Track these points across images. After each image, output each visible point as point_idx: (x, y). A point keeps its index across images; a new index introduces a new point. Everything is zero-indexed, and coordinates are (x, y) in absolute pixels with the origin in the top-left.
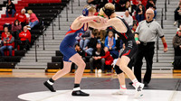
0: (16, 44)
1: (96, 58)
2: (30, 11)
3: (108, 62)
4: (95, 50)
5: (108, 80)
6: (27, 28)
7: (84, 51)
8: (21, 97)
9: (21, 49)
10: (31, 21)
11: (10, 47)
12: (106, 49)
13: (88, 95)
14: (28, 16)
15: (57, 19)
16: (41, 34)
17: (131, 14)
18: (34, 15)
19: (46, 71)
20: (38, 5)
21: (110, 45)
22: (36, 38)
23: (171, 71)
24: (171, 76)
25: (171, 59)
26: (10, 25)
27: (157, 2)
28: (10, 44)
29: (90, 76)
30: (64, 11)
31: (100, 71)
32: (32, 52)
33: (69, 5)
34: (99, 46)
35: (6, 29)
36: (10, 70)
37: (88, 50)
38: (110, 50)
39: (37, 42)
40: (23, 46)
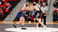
0: (4, 13)
1: (29, 18)
2: (8, 3)
3: (33, 19)
4: (29, 15)
5: (33, 24)
6: (8, 8)
7: (25, 16)
8: (5, 30)
9: (6, 15)
10: (9, 6)
11: (2, 14)
12: (32, 15)
13: (26, 29)
14: (8, 5)
15: (17, 6)
16: (12, 10)
17: (40, 4)
18: (10, 4)
19: (13, 22)
20: (11, 1)
21: (33, 14)
22: (10, 12)
23: (52, 22)
24: (52, 23)
25: (52, 18)
26: (2, 7)
27: (48, 1)
28: (2, 13)
29: (27, 23)
30: (19, 3)
31: (30, 22)
32: (9, 16)
33: (21, 2)
34: (30, 14)
35: (1, 9)
36: (2, 21)
37: (26, 15)
38: (33, 15)
39: (11, 13)
40: (6, 14)
